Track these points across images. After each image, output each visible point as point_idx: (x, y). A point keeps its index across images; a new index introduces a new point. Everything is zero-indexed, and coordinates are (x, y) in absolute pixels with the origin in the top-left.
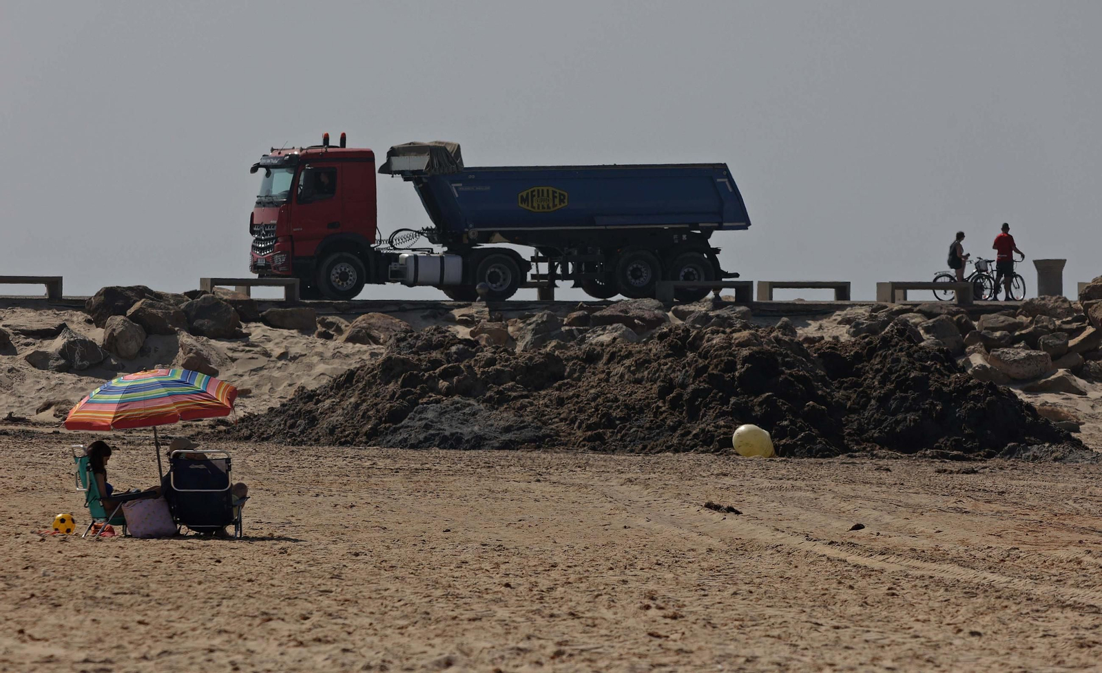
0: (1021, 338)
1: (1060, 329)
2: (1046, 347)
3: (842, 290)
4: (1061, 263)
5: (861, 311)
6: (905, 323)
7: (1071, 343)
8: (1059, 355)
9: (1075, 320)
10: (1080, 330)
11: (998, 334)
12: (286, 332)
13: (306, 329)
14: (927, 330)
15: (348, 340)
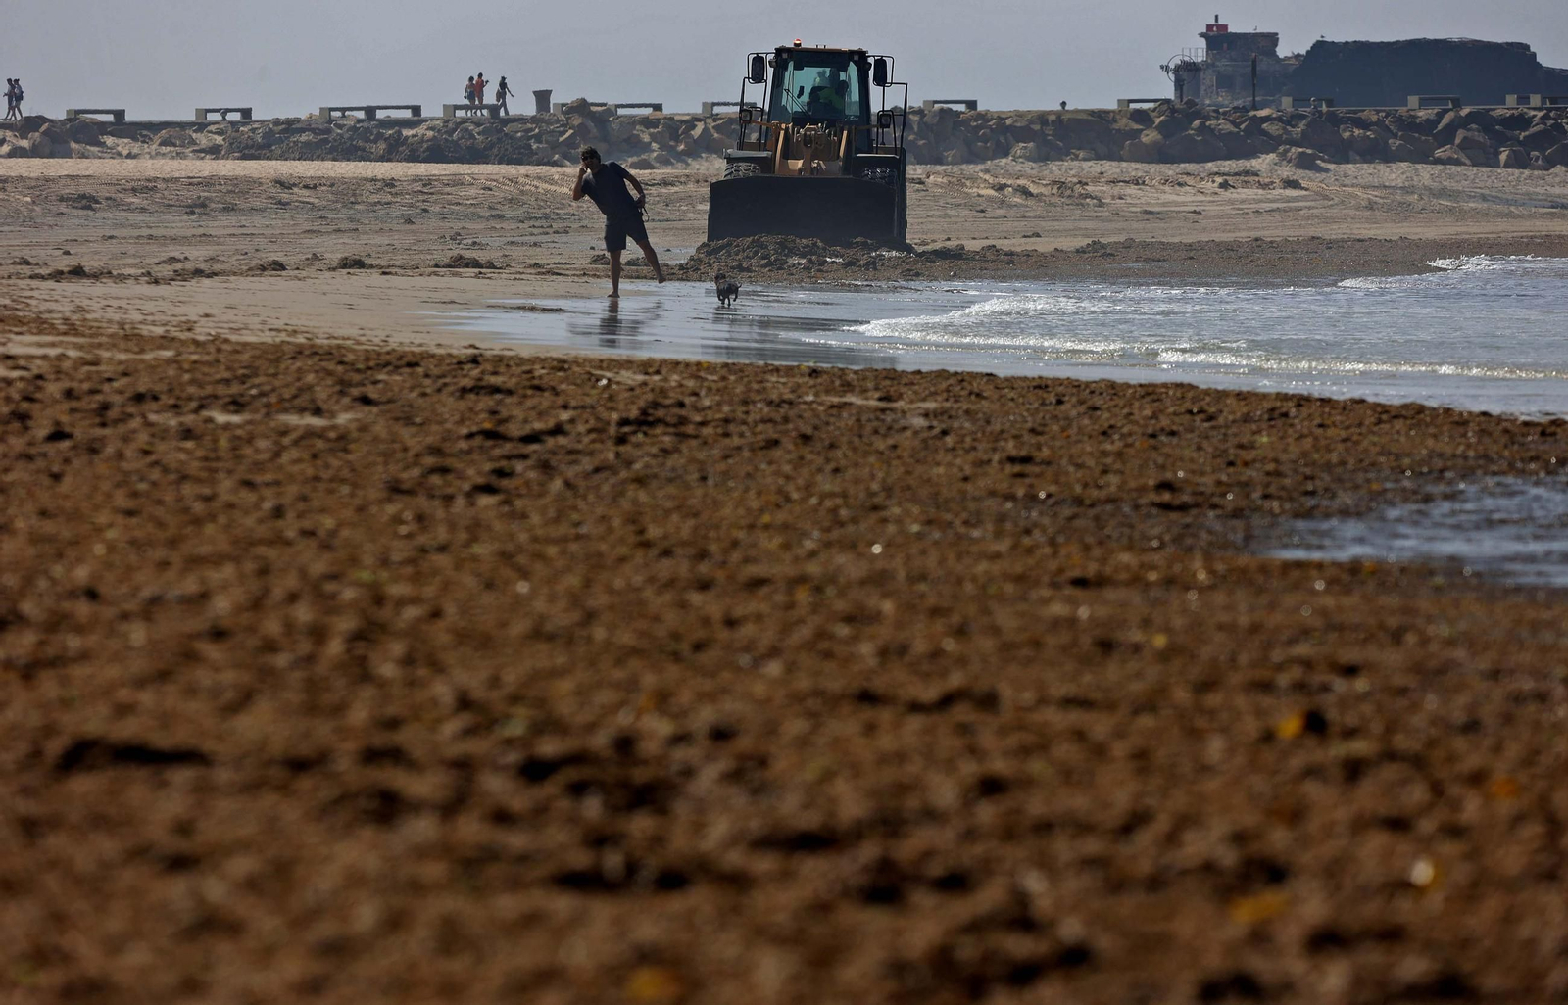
0: (532, 137)
1: (553, 131)
2: (547, 142)
3: (416, 110)
4: (548, 93)
5: (438, 122)
6: (467, 130)
7: (561, 139)
8: (555, 146)
9: (561, 126)
10: (564, 132)
11: (519, 134)
12: (126, 141)
13: (135, 139)
14: (479, 134)
15: (160, 145)
